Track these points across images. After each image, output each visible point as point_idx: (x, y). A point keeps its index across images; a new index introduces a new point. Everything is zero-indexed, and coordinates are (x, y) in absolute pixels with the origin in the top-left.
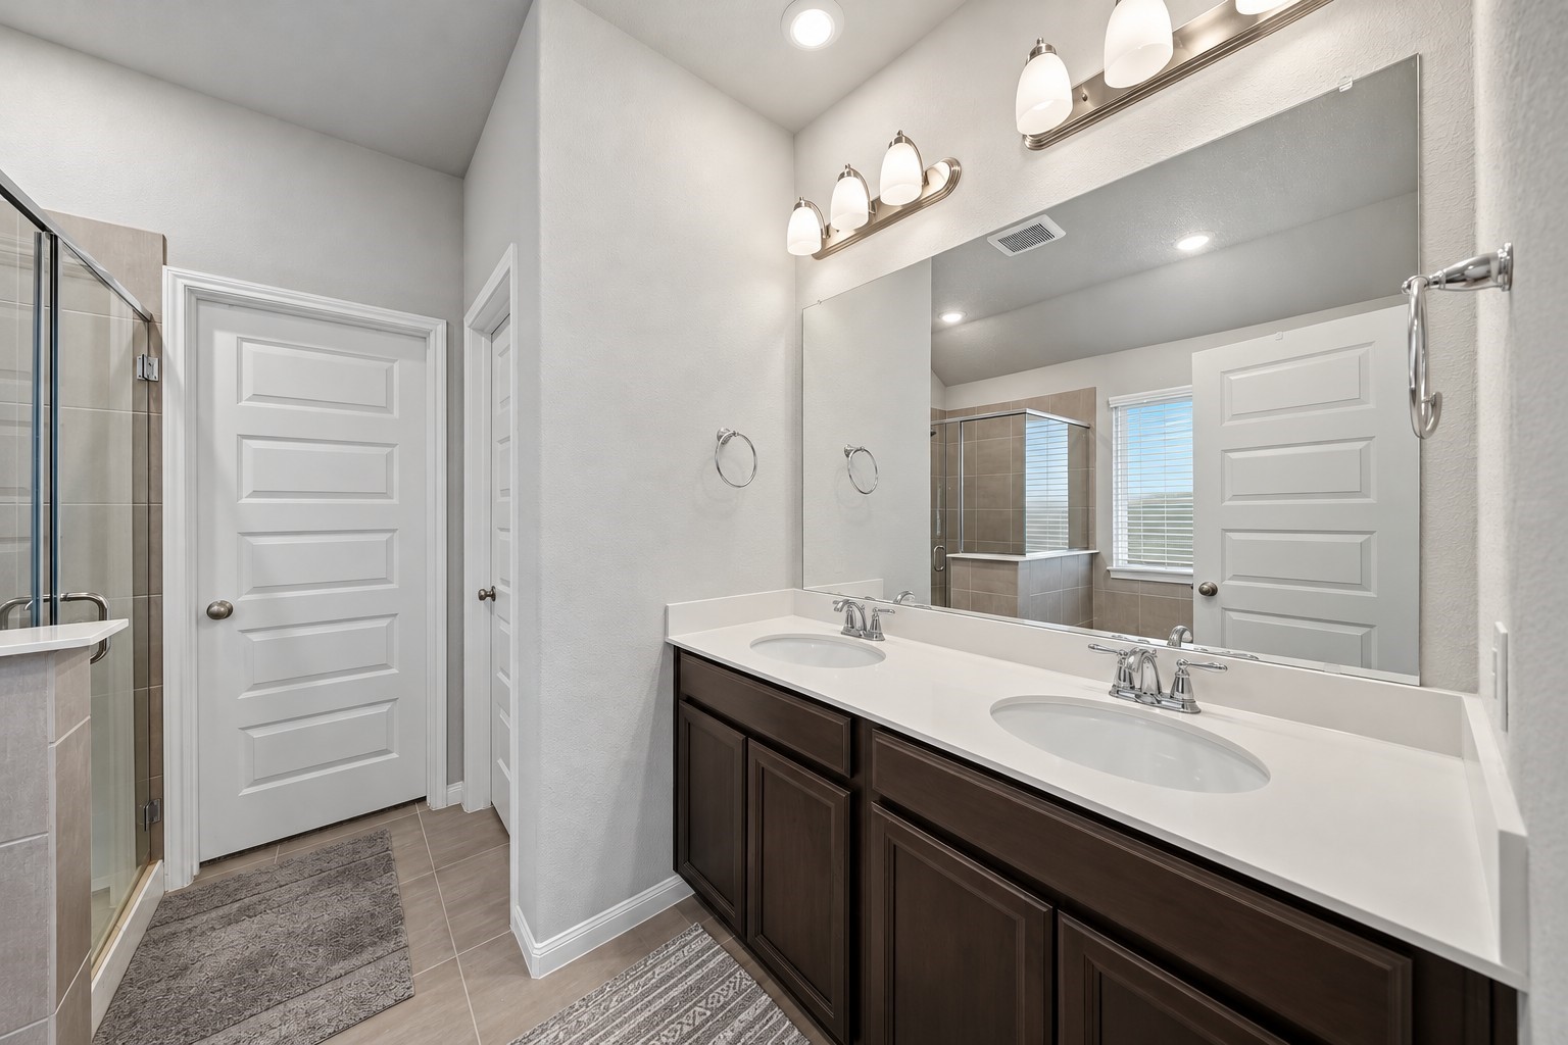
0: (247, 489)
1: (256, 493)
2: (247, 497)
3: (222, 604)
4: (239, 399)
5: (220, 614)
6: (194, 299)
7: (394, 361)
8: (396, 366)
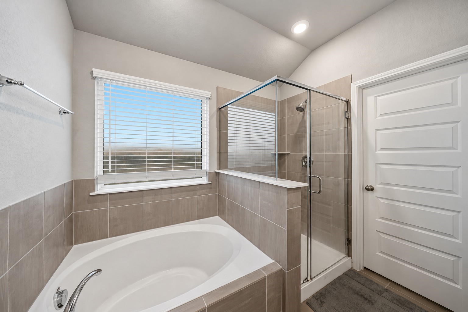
0: (379, 148)
1: (382, 149)
2: (379, 151)
3: (371, 186)
4: (376, 117)
5: (371, 189)
6: (361, 90)
7: (458, 77)
8: (459, 80)
